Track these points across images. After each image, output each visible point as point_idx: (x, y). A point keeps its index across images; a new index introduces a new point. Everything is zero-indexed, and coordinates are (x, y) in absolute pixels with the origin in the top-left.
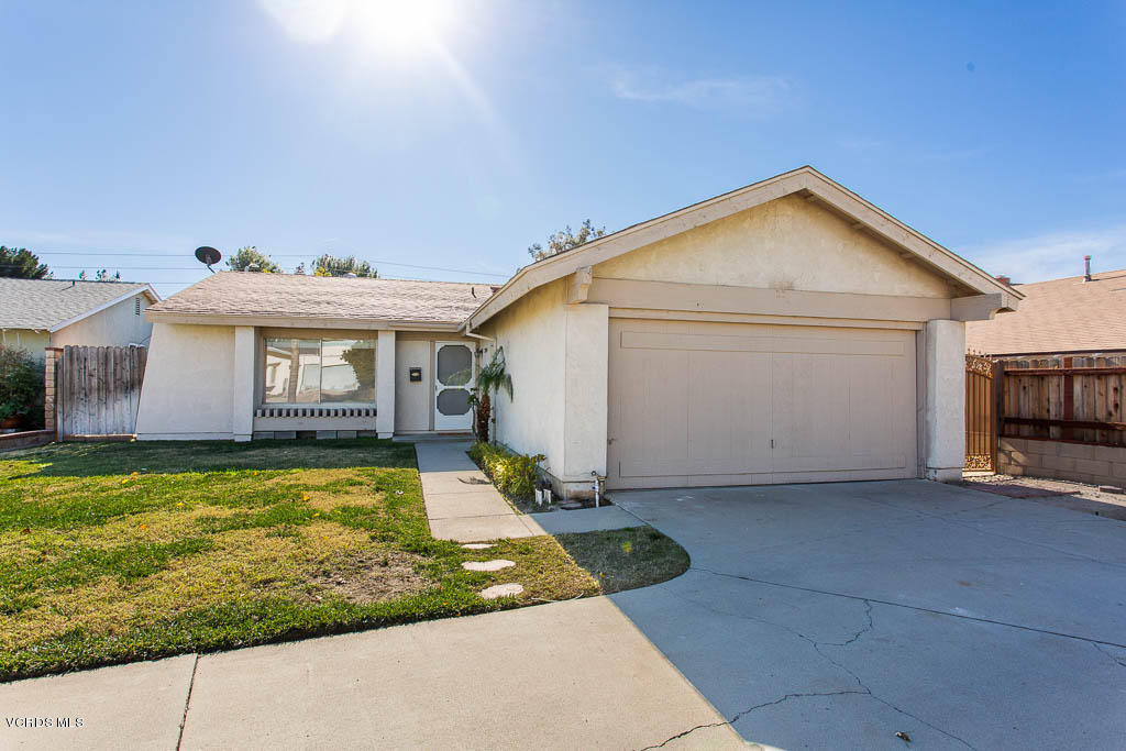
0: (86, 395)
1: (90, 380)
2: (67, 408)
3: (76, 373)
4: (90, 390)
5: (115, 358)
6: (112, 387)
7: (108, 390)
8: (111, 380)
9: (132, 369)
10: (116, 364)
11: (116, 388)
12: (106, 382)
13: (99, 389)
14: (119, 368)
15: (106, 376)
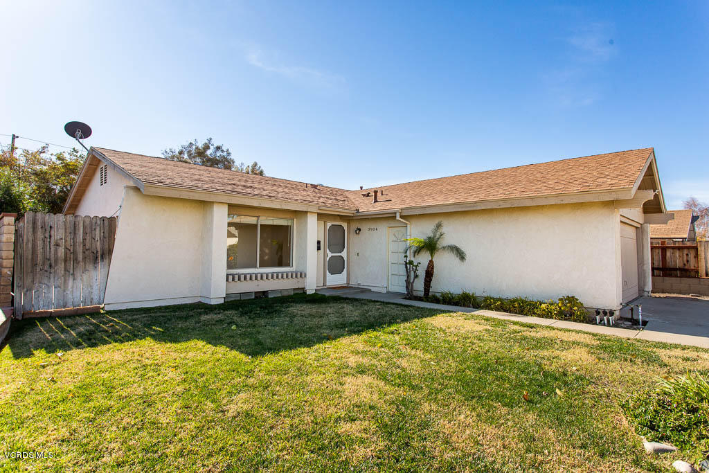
0: (50, 266)
1: (56, 251)
2: (28, 281)
3: (40, 243)
4: (56, 260)
5: (85, 228)
6: (80, 257)
7: (76, 260)
8: (80, 249)
9: (103, 239)
10: (85, 233)
11: (84, 258)
12: (75, 253)
13: (65, 261)
14: (88, 237)
15: (74, 245)
